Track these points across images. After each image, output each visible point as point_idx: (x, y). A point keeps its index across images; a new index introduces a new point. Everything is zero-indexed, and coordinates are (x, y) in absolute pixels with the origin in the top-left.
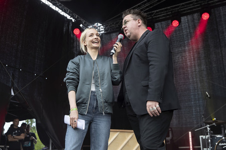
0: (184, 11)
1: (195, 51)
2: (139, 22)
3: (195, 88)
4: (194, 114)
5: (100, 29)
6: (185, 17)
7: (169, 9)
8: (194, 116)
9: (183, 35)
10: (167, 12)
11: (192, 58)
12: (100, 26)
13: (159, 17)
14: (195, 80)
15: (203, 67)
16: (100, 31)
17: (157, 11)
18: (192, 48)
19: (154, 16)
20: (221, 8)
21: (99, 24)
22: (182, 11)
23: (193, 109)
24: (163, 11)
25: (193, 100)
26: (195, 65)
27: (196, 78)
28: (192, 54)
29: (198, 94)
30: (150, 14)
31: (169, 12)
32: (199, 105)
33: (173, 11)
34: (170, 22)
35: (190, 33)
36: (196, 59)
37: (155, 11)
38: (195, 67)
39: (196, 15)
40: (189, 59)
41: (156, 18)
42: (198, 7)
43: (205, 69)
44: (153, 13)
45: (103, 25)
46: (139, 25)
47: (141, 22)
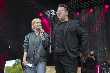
0: (96, 3)
1: (100, 23)
2: (67, 13)
3: (99, 42)
4: (99, 56)
5: (53, 13)
6: (97, 7)
7: (88, 3)
8: (99, 57)
9: (95, 15)
10: (87, 4)
11: (99, 27)
12: (53, 12)
13: (83, 7)
14: (100, 38)
15: (104, 31)
16: (53, 14)
17: (82, 3)
18: (99, 22)
19: (81, 6)
21: (53, 10)
22: (95, 4)
23: (98, 54)
24: (85, 3)
25: (98, 49)
26: (100, 31)
27: (100, 37)
28: (99, 25)
29: (101, 46)
30: (79, 5)
31: (88, 4)
32: (101, 51)
33: (90, 4)
34: (89, 9)
35: (98, 14)
36: (101, 27)
37: (81, 4)
38: (100, 32)
39: (102, 6)
40: (97, 28)
41: (82, 7)
43: (105, 33)
44: (80, 5)
45: (54, 11)
46: (67, 14)
47: (68, 13)
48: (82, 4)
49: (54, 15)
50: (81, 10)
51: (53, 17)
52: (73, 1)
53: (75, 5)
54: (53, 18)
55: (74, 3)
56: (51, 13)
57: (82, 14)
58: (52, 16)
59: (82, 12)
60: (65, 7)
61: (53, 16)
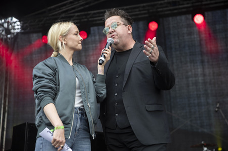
2: (129, 29)
5: (14, 26)
13: (96, 20)
16: (15, 29)
19: (91, 17)
20: (170, 19)
39: (141, 24)
41: (93, 21)
42: (145, 14)
44: (89, 14)
45: (20, 21)
46: (130, 32)
47: (131, 30)
48: (94, 14)
49: (17, 33)
50: (92, 29)
51: (12, 36)
52: (71, 3)
53: (76, 14)
54: (12, 38)
55: (74, 8)
56: (8, 26)
57: (93, 38)
58: (10, 33)
59: (92, 32)
60: (122, 16)
61: (13, 33)
